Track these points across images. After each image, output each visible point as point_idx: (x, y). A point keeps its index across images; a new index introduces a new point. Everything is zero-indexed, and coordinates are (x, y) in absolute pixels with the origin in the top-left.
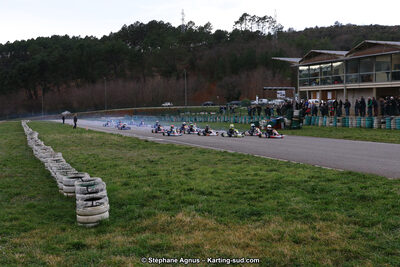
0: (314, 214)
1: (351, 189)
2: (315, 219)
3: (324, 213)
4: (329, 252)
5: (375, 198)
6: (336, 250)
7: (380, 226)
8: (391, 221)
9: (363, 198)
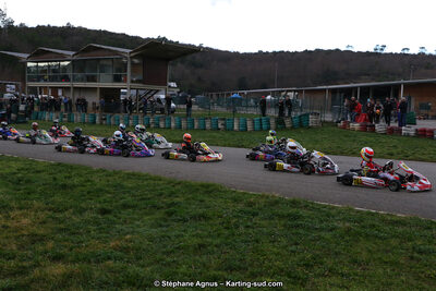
0: (13, 204)
1: (55, 179)
2: (12, 209)
3: (23, 202)
4: (17, 237)
5: (74, 186)
6: (23, 236)
7: (71, 210)
8: (83, 205)
9: (64, 187)
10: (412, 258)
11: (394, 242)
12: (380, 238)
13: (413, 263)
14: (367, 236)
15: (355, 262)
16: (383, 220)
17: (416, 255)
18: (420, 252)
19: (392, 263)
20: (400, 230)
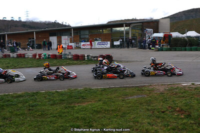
10: (30, 110)
11: (20, 105)
12: (14, 105)
13: (31, 111)
14: (7, 105)
15: (5, 118)
16: (13, 97)
17: (31, 108)
18: (33, 106)
19: (22, 114)
20: (21, 99)
